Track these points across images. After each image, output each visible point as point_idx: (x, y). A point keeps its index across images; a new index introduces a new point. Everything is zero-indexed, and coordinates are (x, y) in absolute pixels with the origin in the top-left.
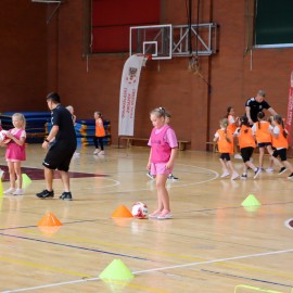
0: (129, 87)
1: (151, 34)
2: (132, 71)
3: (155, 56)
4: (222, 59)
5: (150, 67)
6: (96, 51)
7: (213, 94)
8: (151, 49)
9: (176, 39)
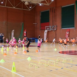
0: (45, 34)
1: (48, 27)
2: (46, 32)
3: (49, 30)
4: (57, 30)
5: (48, 32)
6: (41, 30)
7: (57, 35)
8: (48, 29)
9: (51, 28)
